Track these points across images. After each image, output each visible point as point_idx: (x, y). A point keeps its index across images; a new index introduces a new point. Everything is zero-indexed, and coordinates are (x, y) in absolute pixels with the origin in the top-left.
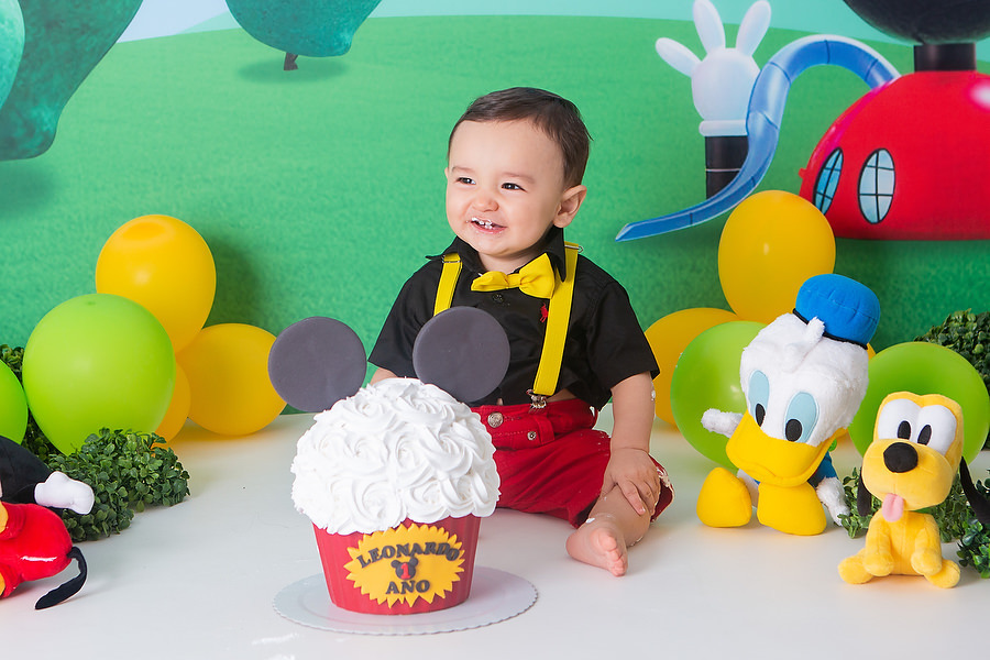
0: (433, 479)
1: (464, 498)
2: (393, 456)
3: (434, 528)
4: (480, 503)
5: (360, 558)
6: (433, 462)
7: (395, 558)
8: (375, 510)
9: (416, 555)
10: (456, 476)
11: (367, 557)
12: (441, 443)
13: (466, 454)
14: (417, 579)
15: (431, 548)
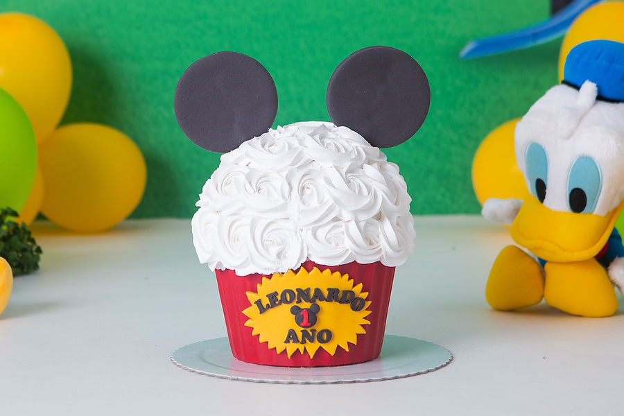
0: (336, 219)
1: (371, 244)
2: (295, 193)
3: (337, 274)
4: (389, 250)
5: (259, 303)
6: (337, 201)
7: (294, 304)
8: (274, 250)
9: (318, 302)
10: (363, 218)
11: (266, 302)
12: (348, 182)
13: (376, 196)
14: (319, 327)
15: (334, 295)
